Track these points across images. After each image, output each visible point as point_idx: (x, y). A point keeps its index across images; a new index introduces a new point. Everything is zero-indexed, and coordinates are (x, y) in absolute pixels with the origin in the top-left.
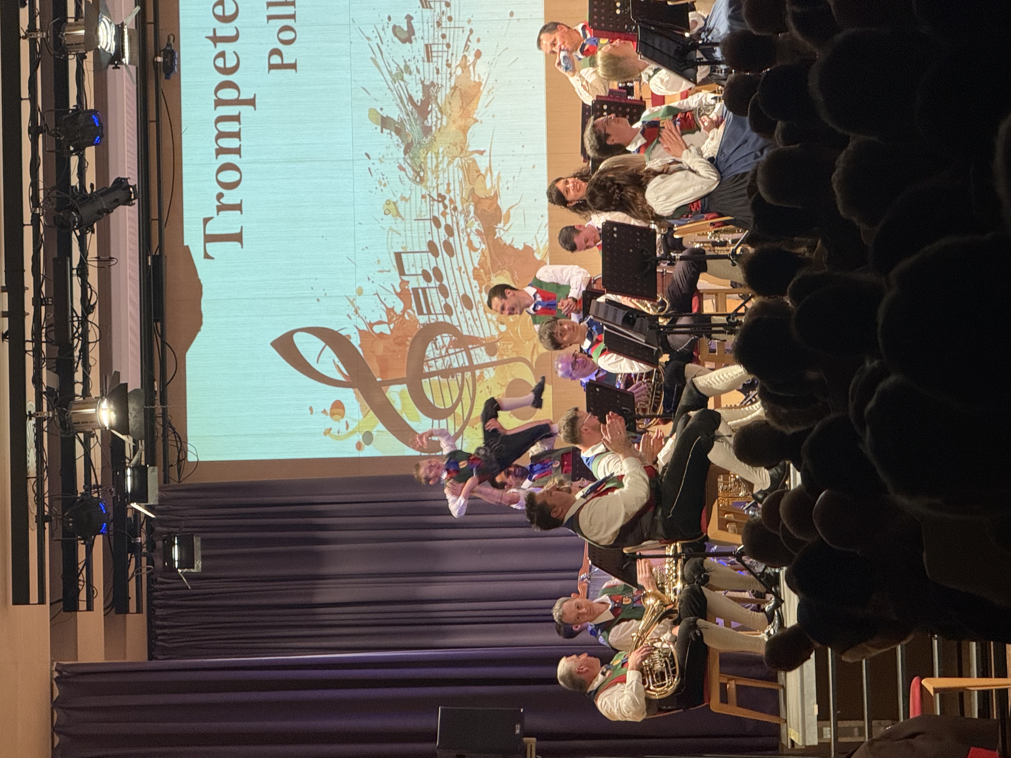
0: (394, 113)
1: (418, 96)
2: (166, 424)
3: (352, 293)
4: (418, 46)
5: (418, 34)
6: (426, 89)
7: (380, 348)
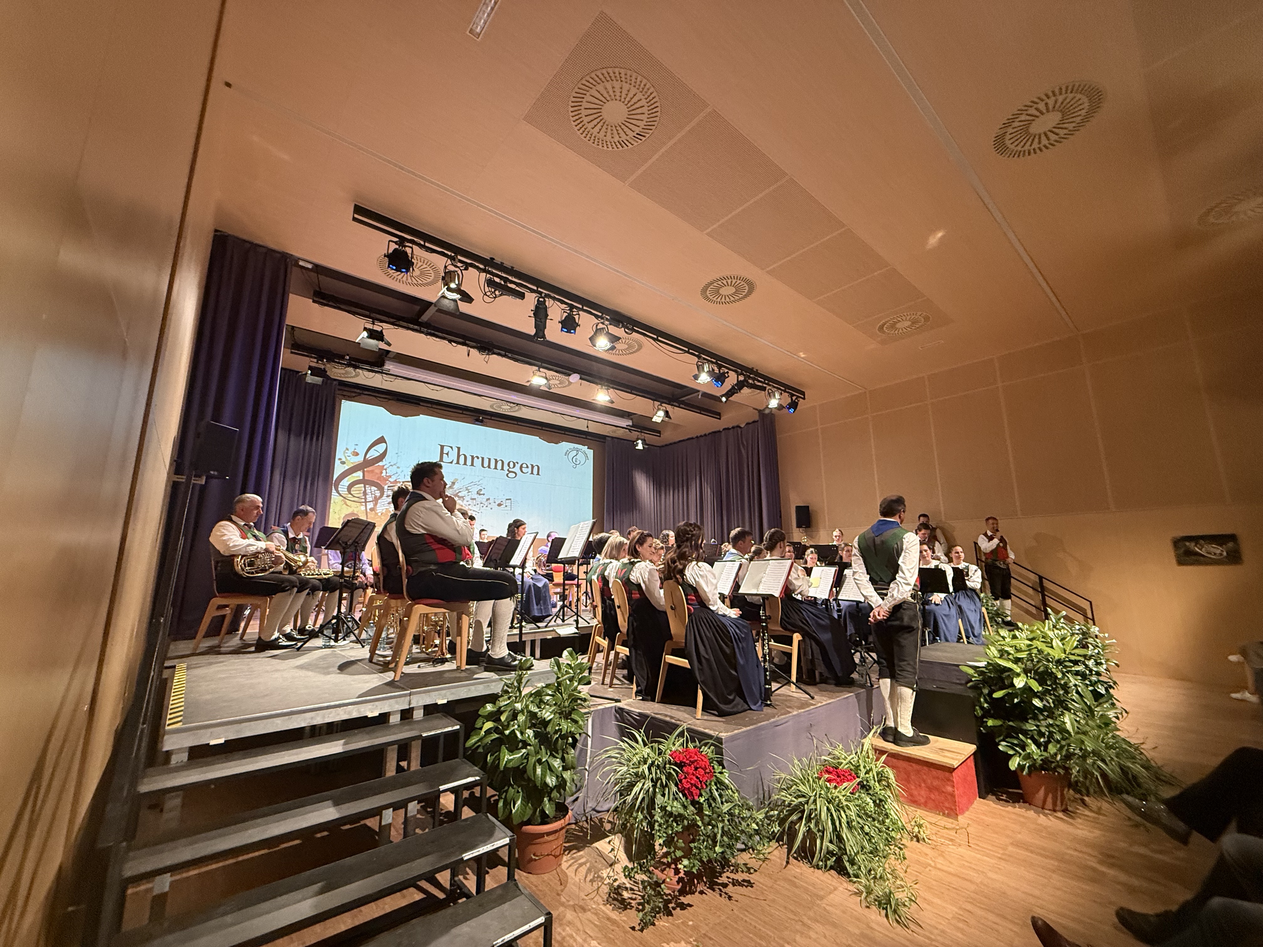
0: (455, 487)
1: (460, 494)
2: (360, 394)
3: (398, 465)
4: (476, 496)
5: (479, 496)
6: (463, 497)
7: (377, 471)
